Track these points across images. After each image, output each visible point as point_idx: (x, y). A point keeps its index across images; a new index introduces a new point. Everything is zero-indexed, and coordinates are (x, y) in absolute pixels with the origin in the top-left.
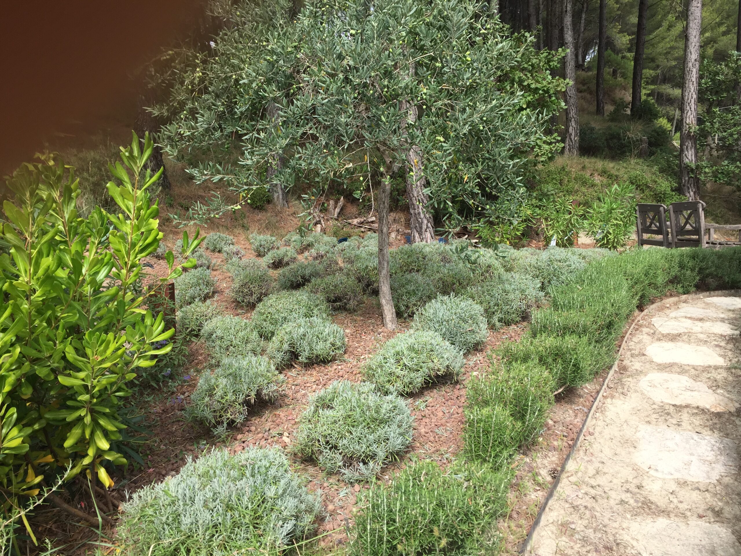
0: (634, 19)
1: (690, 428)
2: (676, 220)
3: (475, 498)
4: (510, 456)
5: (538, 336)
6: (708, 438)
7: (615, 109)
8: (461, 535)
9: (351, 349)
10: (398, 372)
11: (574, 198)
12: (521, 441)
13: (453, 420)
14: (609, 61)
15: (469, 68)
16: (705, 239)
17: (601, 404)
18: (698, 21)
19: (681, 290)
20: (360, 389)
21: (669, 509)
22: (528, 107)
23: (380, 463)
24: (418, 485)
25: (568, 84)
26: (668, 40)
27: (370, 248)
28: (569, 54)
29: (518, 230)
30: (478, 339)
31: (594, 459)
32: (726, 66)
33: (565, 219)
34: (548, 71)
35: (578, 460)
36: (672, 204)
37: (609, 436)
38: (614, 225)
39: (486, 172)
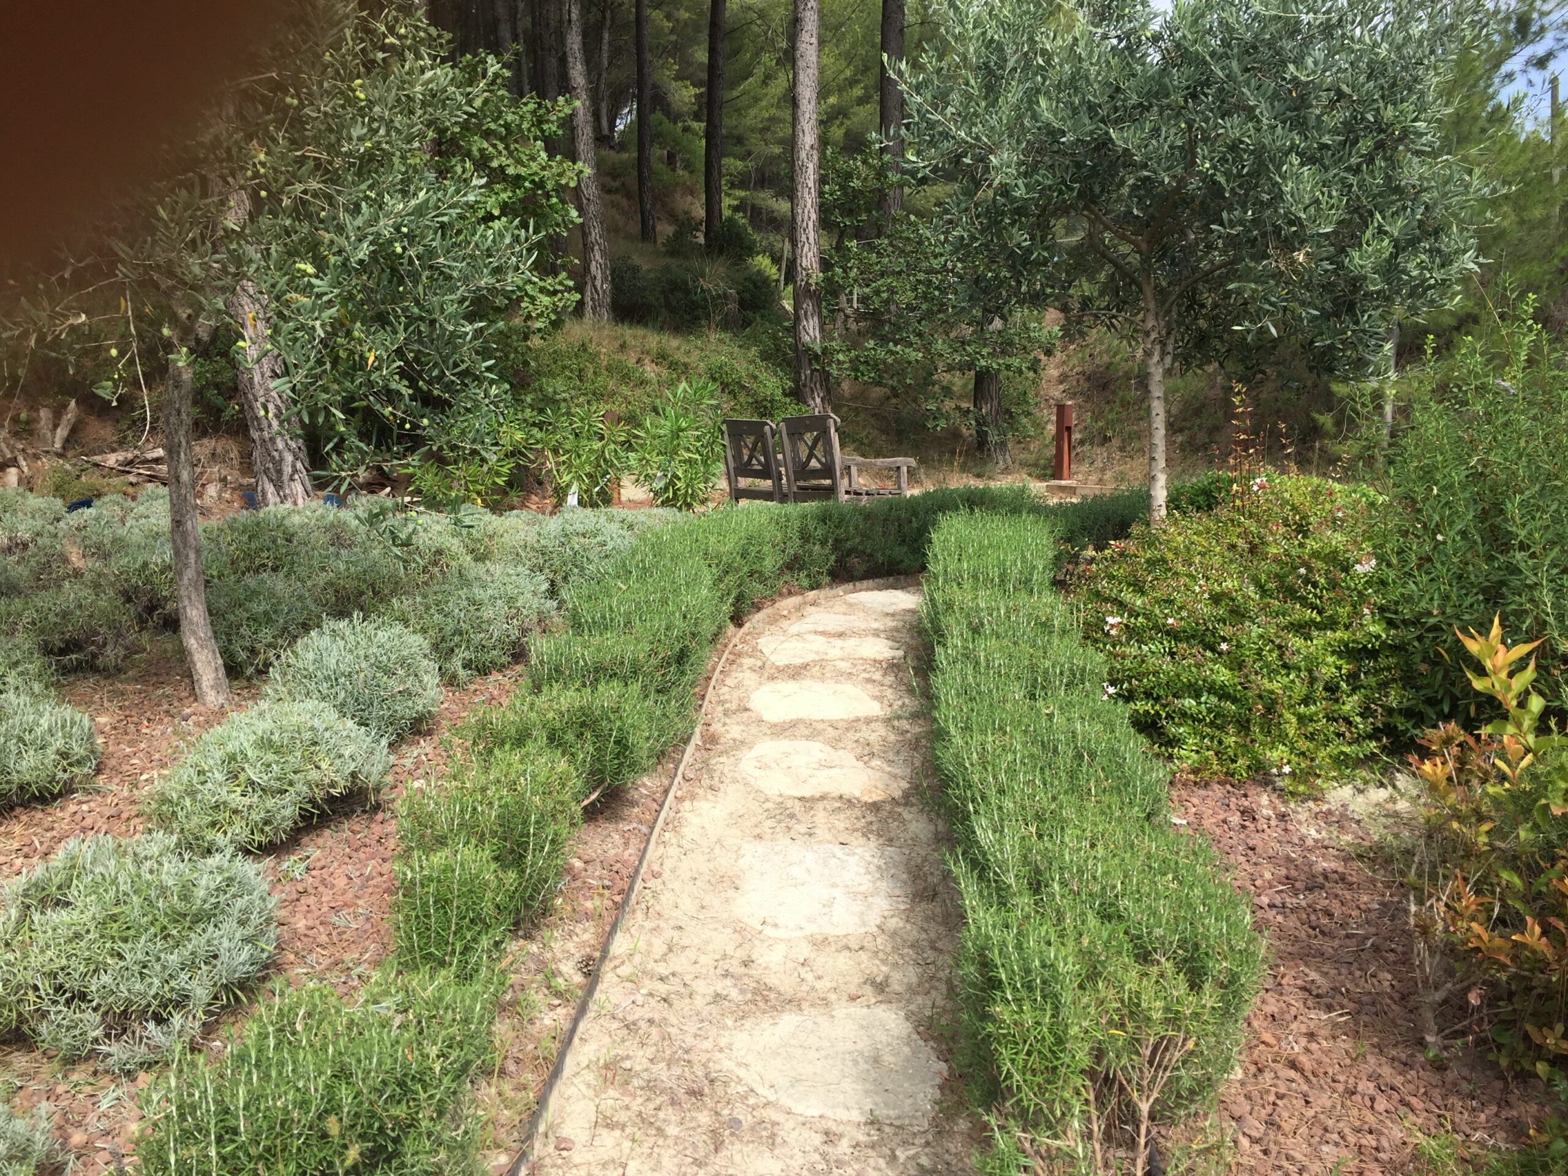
0: (701, 56)
1: (828, 837)
2: (793, 451)
3: (420, 1044)
4: (497, 944)
5: (545, 689)
6: (859, 851)
7: (677, 232)
8: (393, 1130)
9: (113, 762)
10: (236, 799)
11: (608, 407)
12: (518, 911)
13: (370, 890)
14: (659, 135)
15: (363, 117)
16: (843, 484)
17: (672, 814)
18: (813, 71)
19: (805, 583)
20: (138, 850)
21: (800, 995)
22: (503, 213)
23: (200, 1014)
24: (290, 1043)
25: (581, 172)
26: (764, 103)
27: (153, 520)
28: (581, 112)
29: (498, 474)
30: (420, 708)
31: (663, 924)
32: (864, 162)
33: (591, 451)
34: (539, 143)
35: (633, 930)
36: (784, 420)
37: (689, 874)
38: (685, 462)
39: (416, 347)
